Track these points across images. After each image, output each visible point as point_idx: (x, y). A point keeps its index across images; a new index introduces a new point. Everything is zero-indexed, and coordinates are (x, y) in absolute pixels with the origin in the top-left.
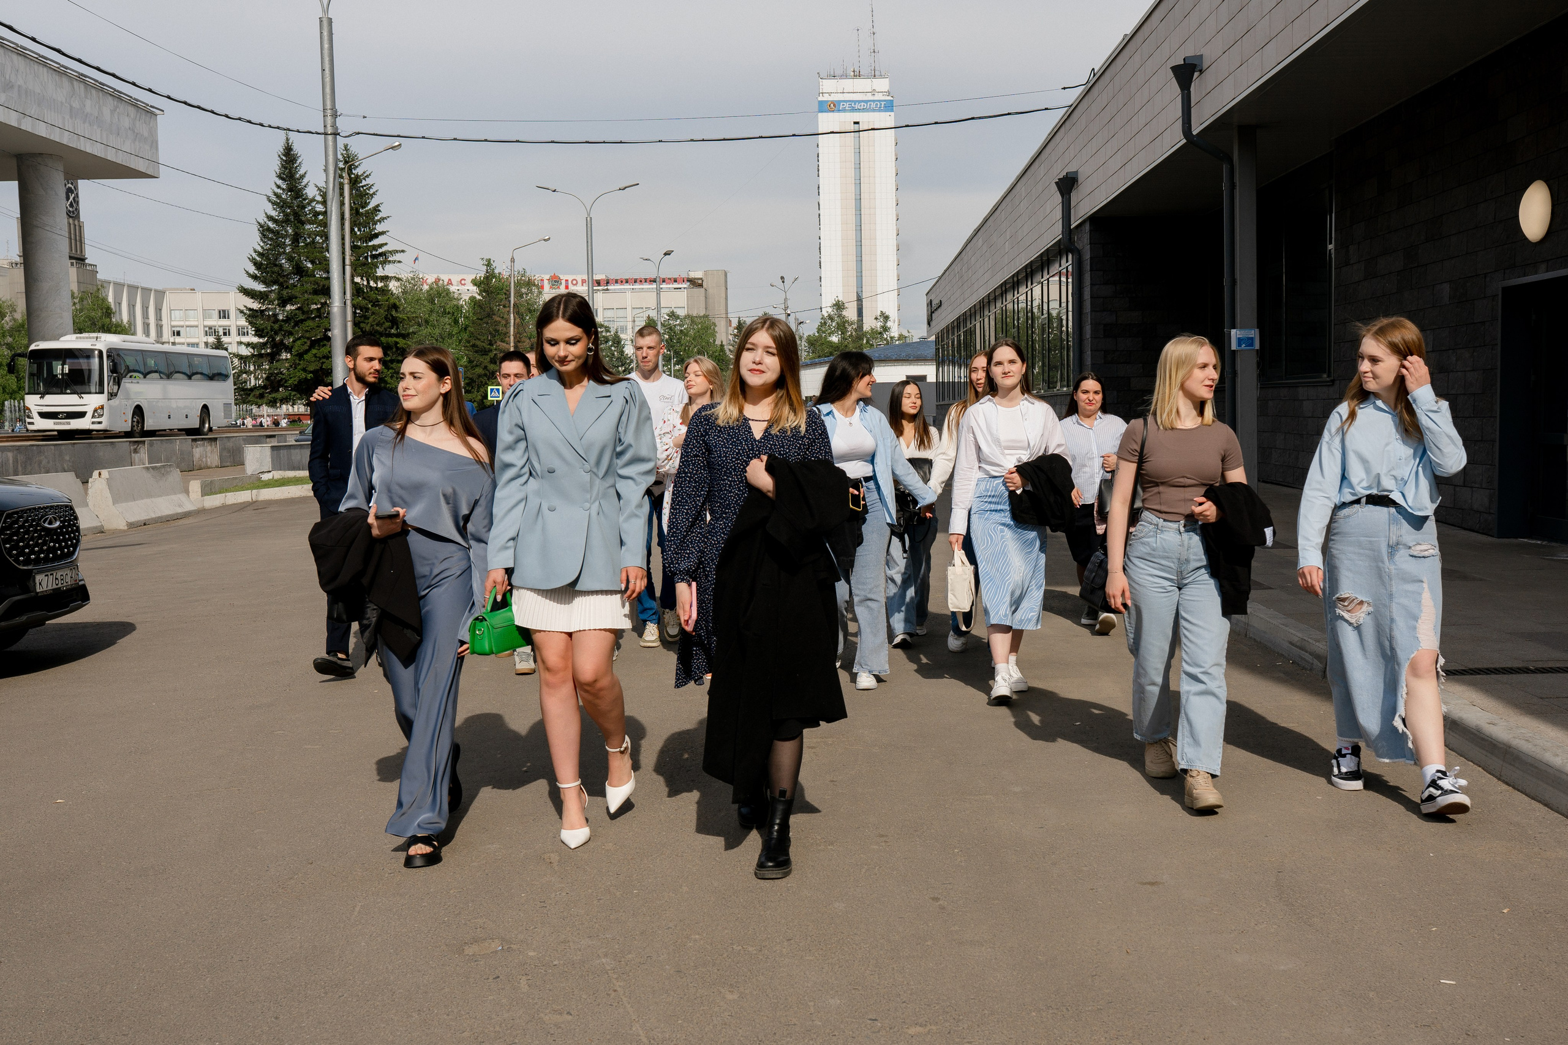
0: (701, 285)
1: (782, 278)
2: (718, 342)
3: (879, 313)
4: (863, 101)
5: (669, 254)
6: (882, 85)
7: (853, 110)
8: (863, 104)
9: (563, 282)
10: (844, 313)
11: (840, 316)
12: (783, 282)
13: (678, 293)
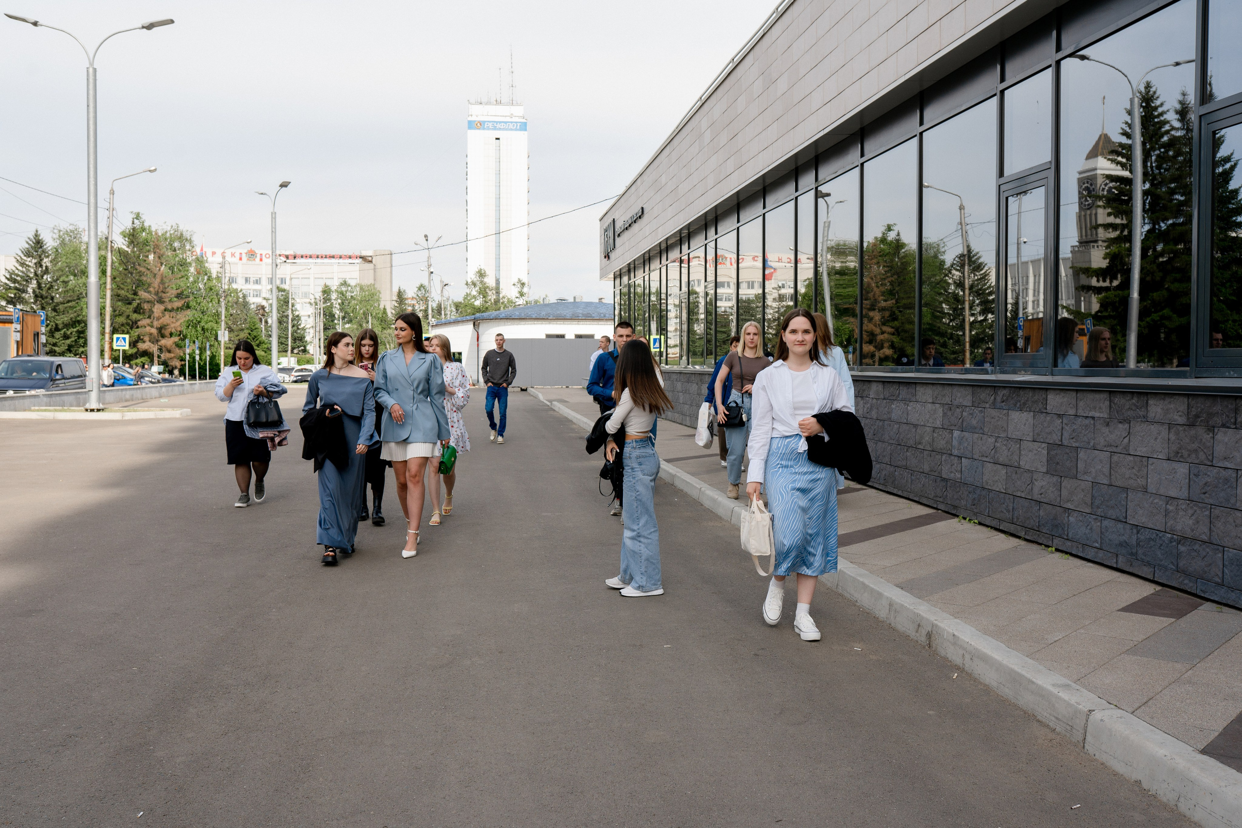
0: (371, 262)
1: (426, 236)
2: (382, 307)
3: (516, 281)
4: (503, 122)
5: (286, 186)
6: (518, 111)
7: (495, 128)
8: (503, 124)
9: (258, 256)
10: (486, 280)
11: (481, 282)
12: (427, 240)
13: (352, 267)
